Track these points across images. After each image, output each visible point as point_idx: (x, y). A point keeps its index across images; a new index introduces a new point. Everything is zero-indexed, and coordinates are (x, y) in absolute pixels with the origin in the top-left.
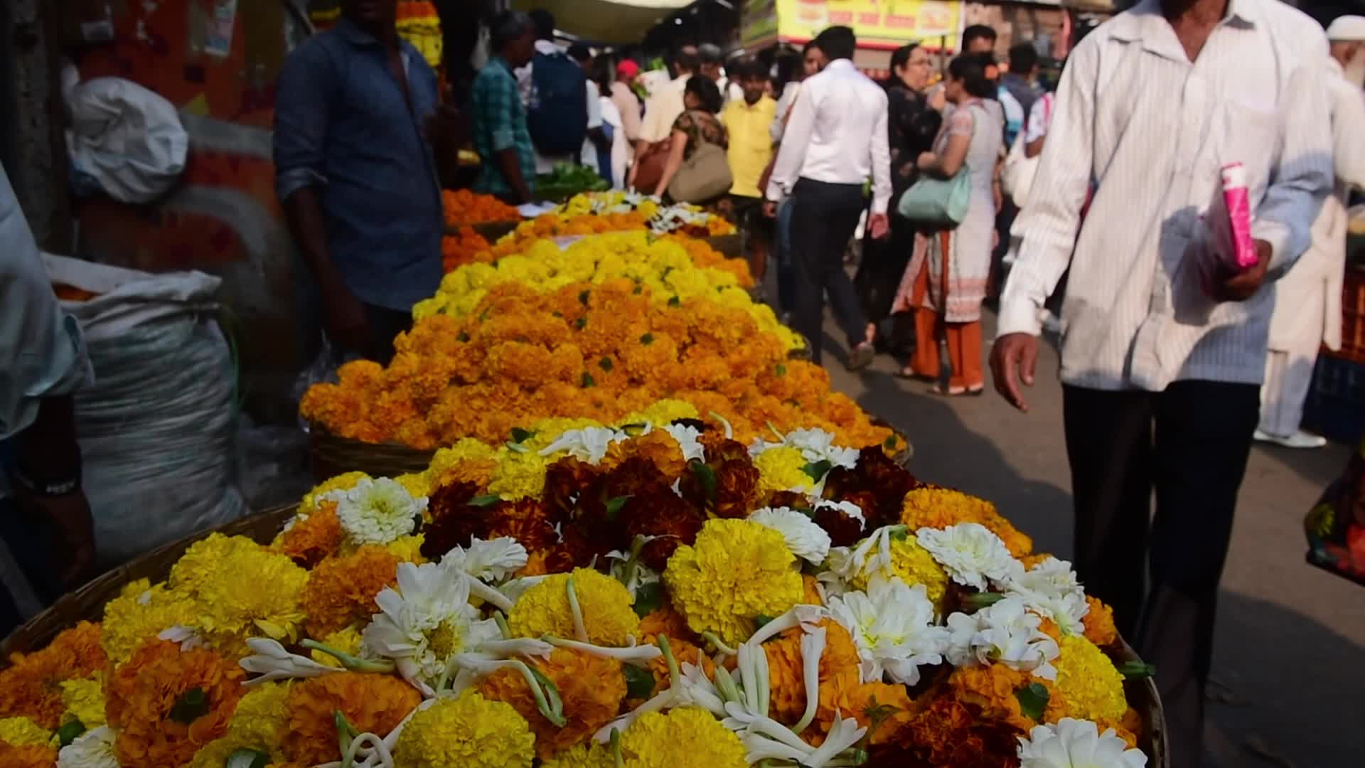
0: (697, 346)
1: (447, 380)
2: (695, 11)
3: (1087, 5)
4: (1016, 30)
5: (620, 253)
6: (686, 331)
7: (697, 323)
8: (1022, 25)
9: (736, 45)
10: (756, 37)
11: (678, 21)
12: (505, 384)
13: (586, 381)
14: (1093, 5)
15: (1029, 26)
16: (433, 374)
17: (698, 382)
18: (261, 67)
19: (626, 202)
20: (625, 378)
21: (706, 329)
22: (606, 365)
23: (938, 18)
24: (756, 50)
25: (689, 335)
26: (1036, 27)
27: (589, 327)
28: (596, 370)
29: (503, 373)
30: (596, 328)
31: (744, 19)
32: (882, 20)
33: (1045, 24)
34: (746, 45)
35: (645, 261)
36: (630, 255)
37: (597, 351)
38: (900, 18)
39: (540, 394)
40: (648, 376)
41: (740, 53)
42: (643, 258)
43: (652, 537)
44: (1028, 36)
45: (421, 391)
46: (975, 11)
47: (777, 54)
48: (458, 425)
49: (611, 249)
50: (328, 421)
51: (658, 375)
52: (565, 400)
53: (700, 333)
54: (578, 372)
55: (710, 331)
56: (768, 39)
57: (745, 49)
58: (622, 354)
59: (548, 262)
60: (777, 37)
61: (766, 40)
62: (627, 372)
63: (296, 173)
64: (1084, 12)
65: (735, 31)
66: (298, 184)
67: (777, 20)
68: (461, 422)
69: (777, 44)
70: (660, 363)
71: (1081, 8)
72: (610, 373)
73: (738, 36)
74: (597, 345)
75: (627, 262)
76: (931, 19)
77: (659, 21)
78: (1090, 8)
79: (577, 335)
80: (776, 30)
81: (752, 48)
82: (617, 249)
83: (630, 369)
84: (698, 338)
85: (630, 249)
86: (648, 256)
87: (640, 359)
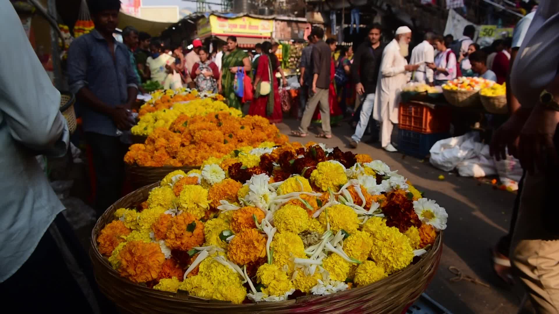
0: (255, 129)
1: (179, 145)
2: (180, 24)
3: (315, 21)
4: (293, 30)
5: (203, 106)
6: (251, 125)
7: (255, 122)
8: (294, 28)
9: (196, 37)
10: (203, 34)
11: (174, 28)
12: (202, 144)
13: (225, 142)
14: (317, 21)
15: (297, 28)
16: (175, 143)
17: (259, 140)
18: (42, 47)
19: (186, 91)
20: (237, 140)
21: (258, 124)
22: (230, 136)
23: (266, 26)
24: (204, 38)
25: (253, 126)
26: (299, 29)
27: (223, 125)
28: (228, 139)
29: (202, 140)
30: (226, 125)
31: (198, 27)
32: (247, 27)
33: (301, 28)
34: (200, 36)
35: (212, 108)
36: (207, 106)
37: (227, 132)
38: (253, 26)
39: (213, 147)
40: (245, 139)
41: (198, 39)
42: (212, 107)
43: (309, 167)
44: (296, 32)
45: (172, 149)
46: (278, 24)
47: (211, 40)
48: (190, 158)
49: (201, 104)
50: (139, 162)
51: (248, 138)
52: (222, 147)
53: (256, 125)
54: (222, 139)
55: (259, 125)
56: (209, 34)
57: (200, 38)
58: (235, 133)
59: (180, 110)
60: (211, 33)
61: (207, 35)
62: (237, 138)
63: (80, 82)
64: (315, 23)
65: (195, 31)
66: (81, 86)
67: (211, 28)
68: (191, 157)
69: (211, 36)
70: (248, 135)
71: (314, 22)
72: (232, 139)
73: (197, 33)
74: (227, 130)
75: (206, 108)
76: (264, 26)
77: (166, 28)
78: (316, 22)
79: (220, 128)
80: (211, 31)
81: (202, 37)
82: (203, 104)
83: (238, 137)
84: (255, 127)
85: (207, 104)
86: (213, 106)
87: (241, 134)
